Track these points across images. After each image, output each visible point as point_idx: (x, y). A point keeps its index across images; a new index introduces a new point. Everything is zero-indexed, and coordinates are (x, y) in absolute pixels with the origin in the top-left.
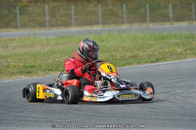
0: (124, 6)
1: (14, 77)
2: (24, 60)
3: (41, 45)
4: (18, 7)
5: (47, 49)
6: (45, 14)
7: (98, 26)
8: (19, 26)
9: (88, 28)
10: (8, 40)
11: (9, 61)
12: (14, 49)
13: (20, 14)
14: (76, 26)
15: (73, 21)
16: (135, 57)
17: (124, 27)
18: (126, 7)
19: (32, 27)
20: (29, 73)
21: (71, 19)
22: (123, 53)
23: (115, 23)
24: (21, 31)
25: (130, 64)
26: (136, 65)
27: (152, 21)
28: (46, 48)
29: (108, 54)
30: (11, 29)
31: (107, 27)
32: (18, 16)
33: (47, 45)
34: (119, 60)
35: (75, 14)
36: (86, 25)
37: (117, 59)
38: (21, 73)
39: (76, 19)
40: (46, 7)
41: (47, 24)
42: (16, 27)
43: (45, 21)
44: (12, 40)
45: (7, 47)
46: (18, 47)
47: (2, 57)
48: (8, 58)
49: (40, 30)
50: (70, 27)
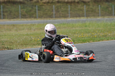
0: (99, 6)
1: (34, 47)
2: (40, 37)
4: (37, 6)
6: (53, 10)
7: (84, 17)
8: (37, 17)
9: (78, 19)
10: (31, 25)
11: (32, 37)
12: (34, 30)
13: (38, 10)
14: (70, 17)
15: (69, 15)
16: (106, 36)
17: (100, 18)
18: (101, 7)
19: (45, 18)
21: (68, 13)
22: (98, 33)
23: (94, 16)
24: (39, 20)
25: (102, 40)
26: (106, 41)
29: (89, 34)
30: (33, 19)
31: (89, 18)
32: (37, 11)
34: (96, 37)
35: (71, 10)
36: (77, 17)
37: (95, 37)
38: (39, 44)
39: (71, 13)
40: (54, 6)
41: (54, 16)
42: (35, 18)
43: (53, 14)
44: (34, 25)
45: (31, 29)
46: (37, 29)
47: (27, 35)
48: (31, 35)
49: (50, 19)
50: (67, 18)
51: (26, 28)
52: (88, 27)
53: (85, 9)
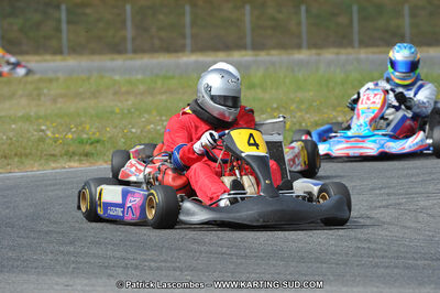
0: (303, 8)
1: (53, 165)
2: (76, 126)
3: (115, 93)
4: (63, 7)
5: (130, 103)
6: (124, 22)
7: (243, 53)
8: (65, 49)
9: (221, 57)
10: (40, 80)
11: (43, 127)
12: (54, 101)
13: (69, 22)
14: (193, 51)
15: (188, 41)
17: (303, 55)
18: (307, 11)
19: (93, 52)
20: (86, 155)
21: (184, 36)
22: (298, 114)
23: (282, 46)
24: (71, 62)
27: (364, 44)
28: (127, 100)
29: (265, 116)
30: (48, 57)
31: (263, 56)
32: (64, 26)
33: (128, 93)
34: (291, 129)
35: (193, 23)
36: (216, 49)
38: (71, 155)
39: (194, 37)
40: (128, 7)
41: (129, 46)
42: (58, 51)
43: (124, 39)
44: (51, 81)
45: (39, 95)
46: (63, 96)
47: (27, 118)
48: (41, 121)
49: (113, 60)
50: (180, 54)
51: (20, 92)
52: (259, 91)
53: (247, 18)
